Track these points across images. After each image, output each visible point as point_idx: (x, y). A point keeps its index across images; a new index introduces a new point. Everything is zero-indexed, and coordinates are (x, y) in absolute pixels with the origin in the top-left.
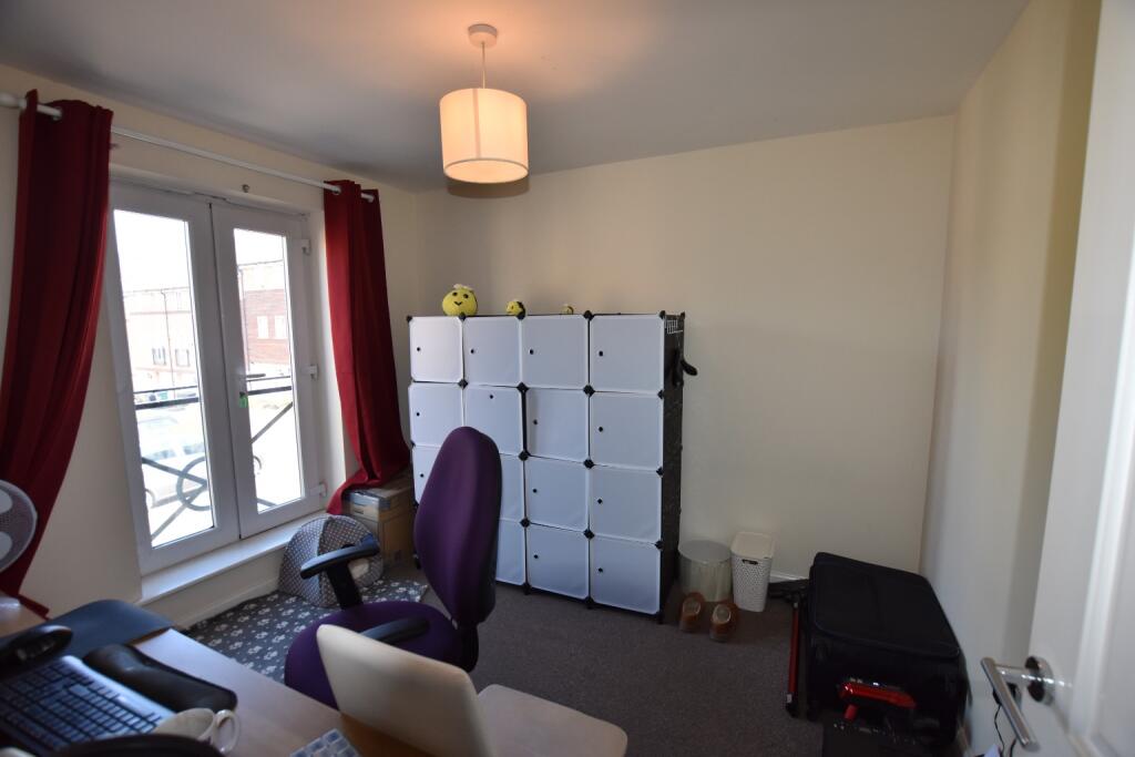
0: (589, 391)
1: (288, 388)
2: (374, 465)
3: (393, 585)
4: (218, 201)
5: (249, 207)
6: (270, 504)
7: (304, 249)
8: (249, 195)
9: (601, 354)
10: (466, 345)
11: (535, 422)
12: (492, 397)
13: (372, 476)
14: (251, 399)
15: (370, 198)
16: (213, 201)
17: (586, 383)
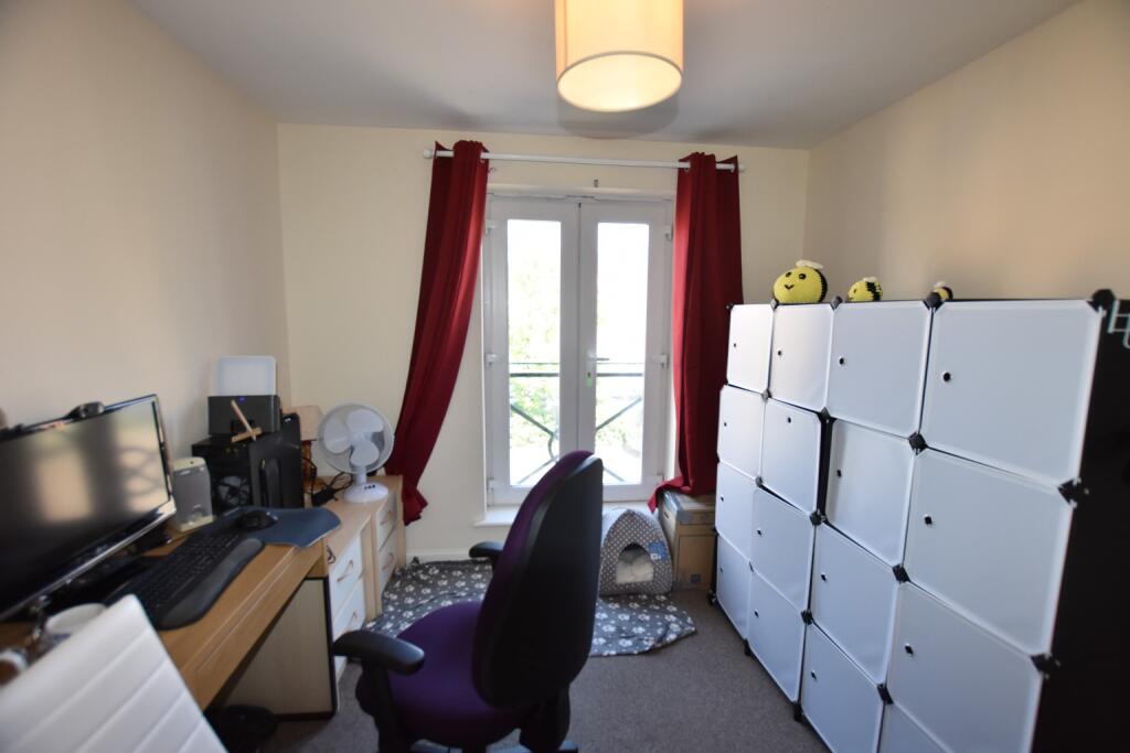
0: (918, 443)
1: (639, 375)
2: (689, 472)
3: (668, 608)
4: (589, 200)
5: (608, 201)
6: (621, 480)
7: (667, 235)
8: (599, 190)
9: (947, 377)
10: (775, 345)
11: (839, 473)
12: (789, 420)
13: (686, 483)
14: (599, 379)
15: (731, 167)
16: (581, 200)
17: (915, 429)
